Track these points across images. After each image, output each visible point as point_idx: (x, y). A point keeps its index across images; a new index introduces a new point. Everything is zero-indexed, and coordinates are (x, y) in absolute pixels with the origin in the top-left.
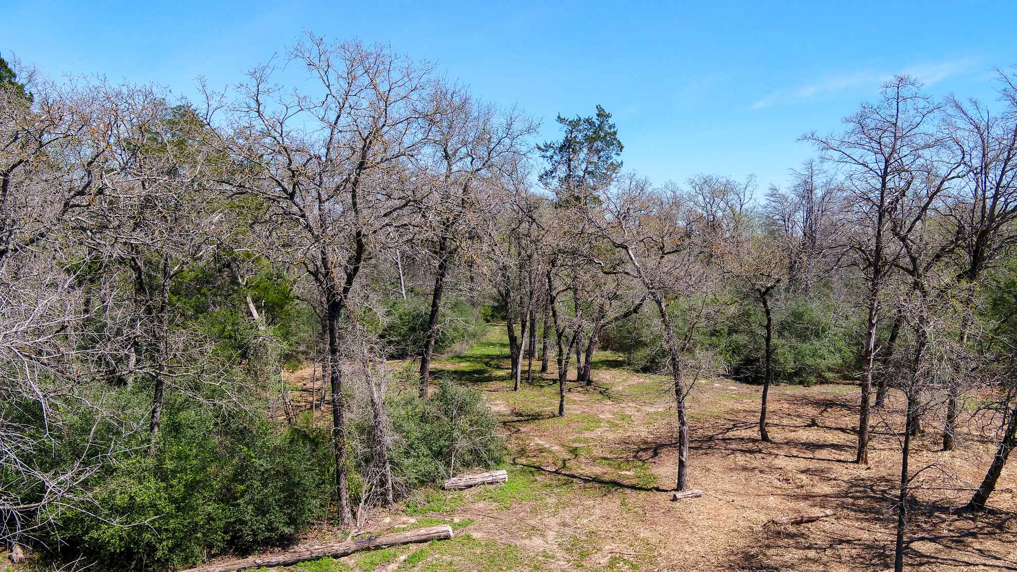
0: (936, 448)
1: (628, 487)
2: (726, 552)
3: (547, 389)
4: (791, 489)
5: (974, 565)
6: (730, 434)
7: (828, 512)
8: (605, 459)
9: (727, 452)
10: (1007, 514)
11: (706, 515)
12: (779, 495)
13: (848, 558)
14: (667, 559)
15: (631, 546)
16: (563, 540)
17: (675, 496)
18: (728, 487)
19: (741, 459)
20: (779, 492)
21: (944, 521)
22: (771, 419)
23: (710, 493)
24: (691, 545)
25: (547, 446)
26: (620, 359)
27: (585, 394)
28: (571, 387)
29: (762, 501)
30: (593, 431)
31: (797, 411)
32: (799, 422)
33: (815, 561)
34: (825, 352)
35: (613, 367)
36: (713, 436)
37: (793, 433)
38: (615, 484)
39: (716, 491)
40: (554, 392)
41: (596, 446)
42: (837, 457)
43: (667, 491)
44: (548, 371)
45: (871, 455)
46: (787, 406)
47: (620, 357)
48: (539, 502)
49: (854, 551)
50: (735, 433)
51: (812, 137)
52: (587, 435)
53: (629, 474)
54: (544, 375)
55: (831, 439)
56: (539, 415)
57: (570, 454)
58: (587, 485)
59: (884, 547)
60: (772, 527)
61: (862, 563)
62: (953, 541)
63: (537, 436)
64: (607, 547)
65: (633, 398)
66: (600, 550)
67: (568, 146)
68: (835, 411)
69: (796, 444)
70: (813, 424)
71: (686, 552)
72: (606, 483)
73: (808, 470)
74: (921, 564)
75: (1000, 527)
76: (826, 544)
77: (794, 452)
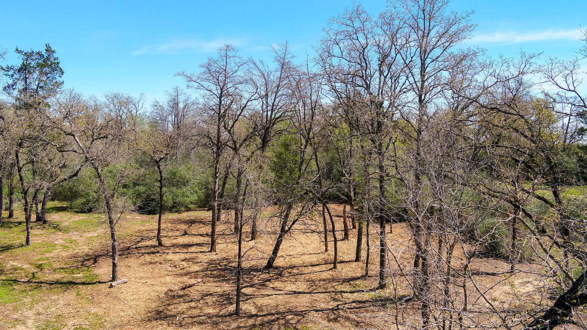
0: (248, 239)
1: (80, 284)
2: (145, 312)
3: (14, 229)
4: (178, 271)
5: (271, 295)
6: (140, 245)
7: (199, 280)
8: (63, 268)
9: (140, 255)
10: (283, 268)
11: (131, 293)
12: (172, 275)
13: (211, 303)
14: (111, 322)
15: (86, 319)
16: (39, 323)
17: (111, 284)
18: (142, 275)
19: (148, 258)
20: (172, 274)
21: (255, 276)
22: (163, 233)
23: (132, 279)
24: (124, 311)
25: (20, 265)
26: (65, 205)
27: (43, 229)
28: (32, 226)
29: (163, 280)
30: (51, 252)
31: (176, 228)
32: (178, 233)
33: (195, 308)
34: (188, 193)
35: (60, 211)
36: (130, 247)
37: (175, 240)
38: (72, 283)
39: (136, 278)
40: (20, 230)
41: (55, 261)
42: (200, 250)
43: (106, 282)
44: (14, 217)
45: (218, 247)
46: (170, 225)
47: (65, 204)
48: (18, 303)
49: (214, 298)
50: (143, 243)
51: (183, 74)
52: (48, 255)
53: (79, 276)
54: (11, 220)
55: (196, 241)
56: (11, 246)
57: (37, 269)
58: (52, 286)
59: (228, 294)
60: (170, 293)
61: (219, 304)
62: (261, 285)
63: (11, 260)
64: (70, 323)
65: (77, 229)
66: (66, 325)
67: (24, 69)
68: (196, 226)
69: (177, 245)
70: (186, 233)
71: (121, 316)
72: (65, 283)
73: (186, 259)
74: (247, 300)
75: (280, 275)
76: (200, 298)
77: (177, 250)
